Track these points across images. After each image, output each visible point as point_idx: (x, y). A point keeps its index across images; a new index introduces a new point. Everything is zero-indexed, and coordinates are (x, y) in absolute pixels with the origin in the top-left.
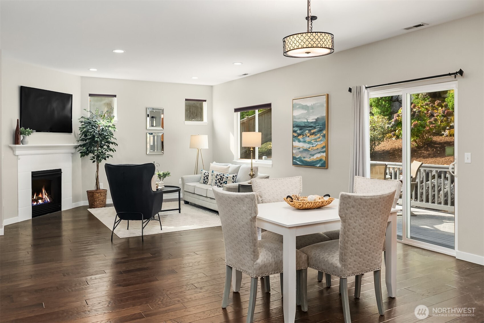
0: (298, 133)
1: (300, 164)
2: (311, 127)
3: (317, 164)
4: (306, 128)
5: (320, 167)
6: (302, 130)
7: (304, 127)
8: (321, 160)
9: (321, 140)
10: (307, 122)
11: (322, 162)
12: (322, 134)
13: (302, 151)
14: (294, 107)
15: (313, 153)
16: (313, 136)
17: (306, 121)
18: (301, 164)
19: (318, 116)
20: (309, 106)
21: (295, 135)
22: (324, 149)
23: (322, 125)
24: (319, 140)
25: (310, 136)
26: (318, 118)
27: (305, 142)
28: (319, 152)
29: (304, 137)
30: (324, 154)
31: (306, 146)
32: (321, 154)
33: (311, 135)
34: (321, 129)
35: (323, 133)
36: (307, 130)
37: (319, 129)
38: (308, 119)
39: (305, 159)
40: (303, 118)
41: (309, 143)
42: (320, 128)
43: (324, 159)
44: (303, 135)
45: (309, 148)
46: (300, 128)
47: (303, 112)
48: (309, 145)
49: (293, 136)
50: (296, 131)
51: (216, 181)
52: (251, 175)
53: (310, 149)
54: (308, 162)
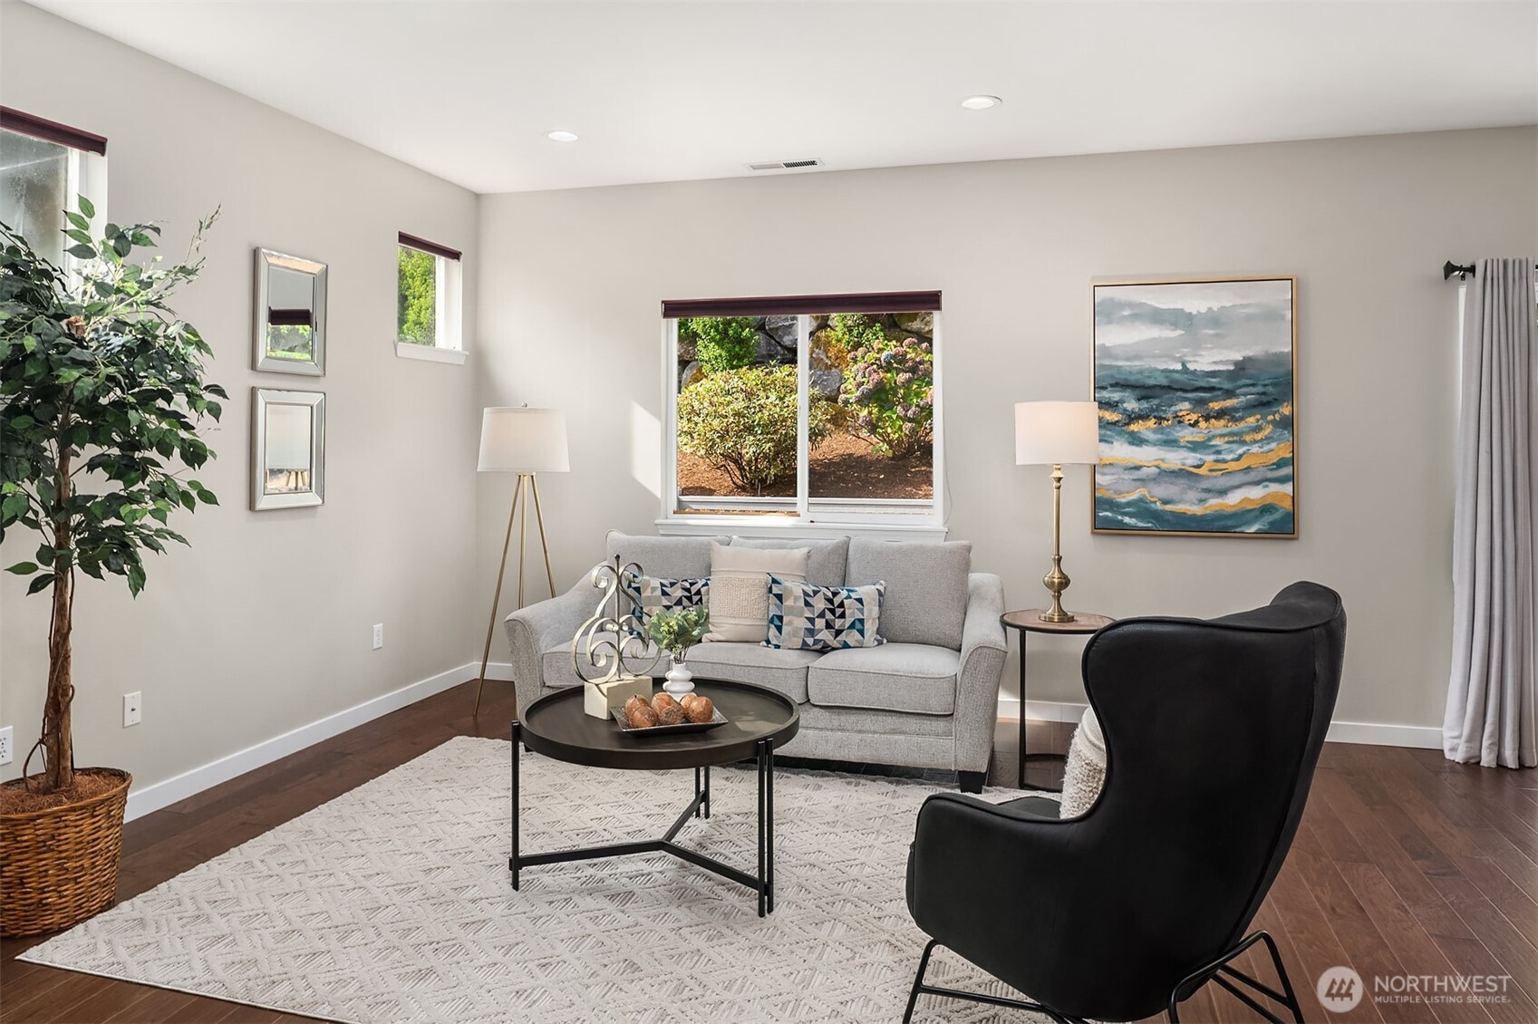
0: (1125, 410)
1: (1141, 524)
2: (1212, 389)
3: (1249, 523)
4: (1179, 393)
5: (1260, 536)
6: (1155, 402)
7: (1169, 388)
8: (1266, 509)
9: (1268, 439)
10: (1187, 373)
11: (1276, 516)
12: (1270, 418)
13: (1155, 479)
14: (1101, 313)
15: (1222, 482)
16: (1222, 422)
17: (1179, 367)
18: (1150, 525)
19: (1249, 353)
20: (1194, 313)
21: (1111, 416)
22: (1287, 471)
23: (1274, 385)
24: (1259, 436)
25: (1203, 424)
26: (1247, 360)
27: (1171, 443)
28: (1258, 478)
29: (1168, 426)
30: (1287, 488)
31: (1176, 459)
32: (1267, 486)
33: (1207, 418)
34: (1265, 399)
35: (1278, 411)
36: (1186, 399)
37: (1256, 400)
38: (1188, 359)
39: (1169, 507)
40: (1161, 357)
41: (1195, 447)
42: (1264, 393)
43: (1287, 505)
44: (1160, 419)
45: (1199, 467)
46: (1137, 392)
47: (1157, 336)
48: (1198, 456)
49: (1100, 419)
50: (1117, 402)
51: (813, 625)
52: (1053, 583)
53: (1201, 471)
54: (1194, 518)
